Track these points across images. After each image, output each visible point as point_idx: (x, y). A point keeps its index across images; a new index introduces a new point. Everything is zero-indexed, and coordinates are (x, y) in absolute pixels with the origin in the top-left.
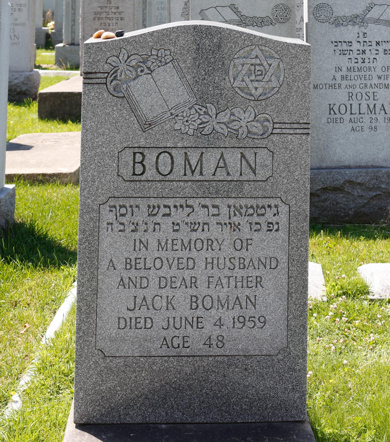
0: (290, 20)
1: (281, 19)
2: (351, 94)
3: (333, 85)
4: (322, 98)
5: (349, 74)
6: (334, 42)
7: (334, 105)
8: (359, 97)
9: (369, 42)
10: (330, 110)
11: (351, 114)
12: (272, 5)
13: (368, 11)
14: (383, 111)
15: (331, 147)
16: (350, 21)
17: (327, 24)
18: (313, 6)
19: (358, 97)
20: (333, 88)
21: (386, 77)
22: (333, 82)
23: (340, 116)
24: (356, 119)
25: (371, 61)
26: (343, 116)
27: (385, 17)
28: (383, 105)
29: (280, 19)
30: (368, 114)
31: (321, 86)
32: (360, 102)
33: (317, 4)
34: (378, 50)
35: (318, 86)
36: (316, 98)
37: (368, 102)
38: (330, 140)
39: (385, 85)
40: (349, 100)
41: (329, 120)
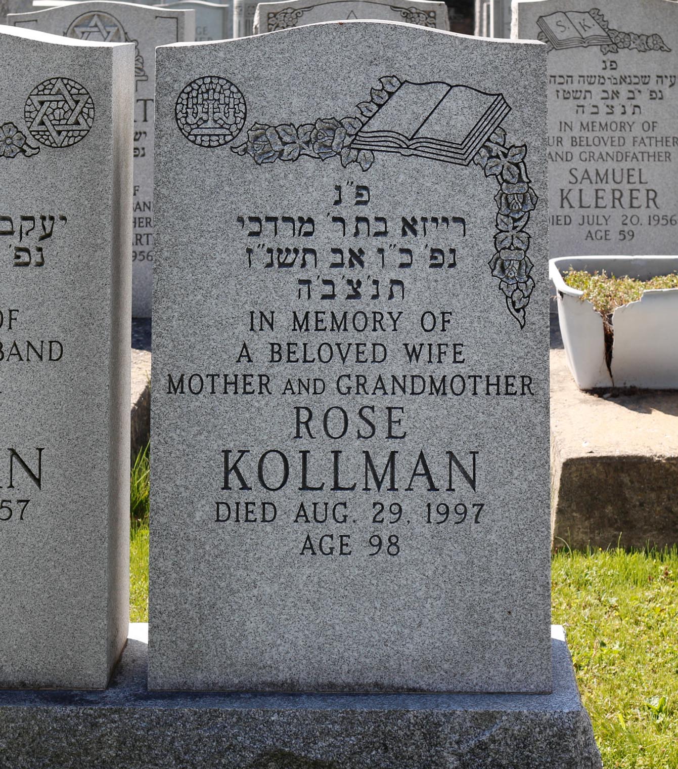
0: (91, 139)
1: (59, 133)
2: (304, 416)
3: (240, 377)
4: (196, 428)
5: (300, 338)
6: (247, 222)
7: (243, 452)
8: (335, 424)
9: (378, 219)
10: (227, 472)
11: (305, 487)
12: (27, 83)
13: (375, 108)
14: (424, 479)
15: (226, 611)
16: (307, 143)
17: (224, 152)
18: (176, 86)
19: (330, 425)
20: (241, 391)
21: (435, 351)
22: (241, 368)
23: (264, 495)
24: (321, 509)
25: (384, 292)
26: (274, 497)
27: (437, 128)
28: (422, 456)
29: (54, 134)
30: (366, 489)
31: (196, 382)
32: (337, 445)
33: (188, 79)
34: (408, 251)
35: (186, 382)
36: (177, 427)
37: (367, 445)
38: (223, 584)
39: (433, 382)
40: (298, 436)
41: (223, 508)
